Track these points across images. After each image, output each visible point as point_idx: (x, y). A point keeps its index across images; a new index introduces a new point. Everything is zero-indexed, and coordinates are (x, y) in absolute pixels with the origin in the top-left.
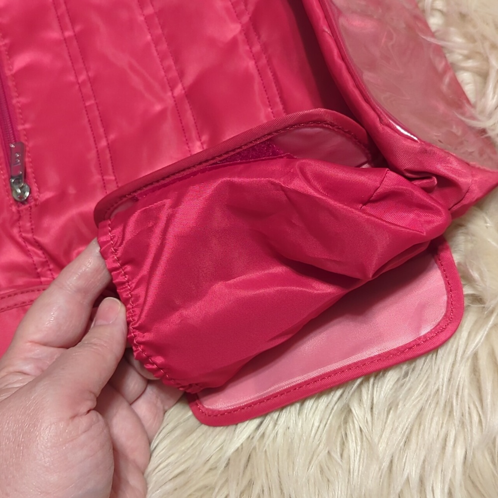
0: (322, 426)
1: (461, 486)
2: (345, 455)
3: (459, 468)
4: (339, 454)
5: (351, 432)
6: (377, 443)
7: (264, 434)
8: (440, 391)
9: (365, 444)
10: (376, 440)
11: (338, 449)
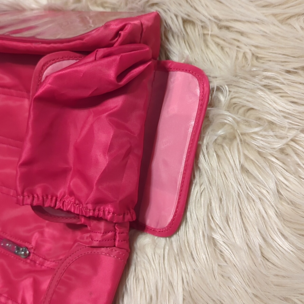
0: (207, 256)
1: (283, 227)
2: (227, 260)
3: (277, 220)
4: (223, 262)
5: (221, 247)
6: (235, 242)
7: (187, 282)
8: (239, 192)
9: (231, 247)
10: (233, 241)
11: (222, 260)
